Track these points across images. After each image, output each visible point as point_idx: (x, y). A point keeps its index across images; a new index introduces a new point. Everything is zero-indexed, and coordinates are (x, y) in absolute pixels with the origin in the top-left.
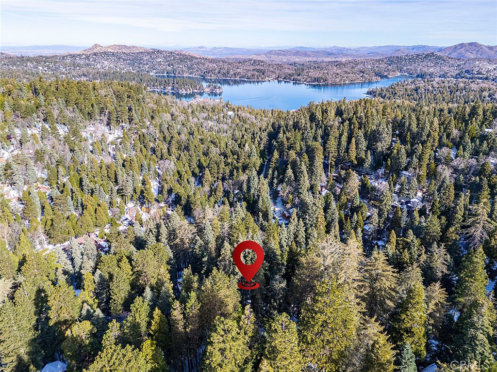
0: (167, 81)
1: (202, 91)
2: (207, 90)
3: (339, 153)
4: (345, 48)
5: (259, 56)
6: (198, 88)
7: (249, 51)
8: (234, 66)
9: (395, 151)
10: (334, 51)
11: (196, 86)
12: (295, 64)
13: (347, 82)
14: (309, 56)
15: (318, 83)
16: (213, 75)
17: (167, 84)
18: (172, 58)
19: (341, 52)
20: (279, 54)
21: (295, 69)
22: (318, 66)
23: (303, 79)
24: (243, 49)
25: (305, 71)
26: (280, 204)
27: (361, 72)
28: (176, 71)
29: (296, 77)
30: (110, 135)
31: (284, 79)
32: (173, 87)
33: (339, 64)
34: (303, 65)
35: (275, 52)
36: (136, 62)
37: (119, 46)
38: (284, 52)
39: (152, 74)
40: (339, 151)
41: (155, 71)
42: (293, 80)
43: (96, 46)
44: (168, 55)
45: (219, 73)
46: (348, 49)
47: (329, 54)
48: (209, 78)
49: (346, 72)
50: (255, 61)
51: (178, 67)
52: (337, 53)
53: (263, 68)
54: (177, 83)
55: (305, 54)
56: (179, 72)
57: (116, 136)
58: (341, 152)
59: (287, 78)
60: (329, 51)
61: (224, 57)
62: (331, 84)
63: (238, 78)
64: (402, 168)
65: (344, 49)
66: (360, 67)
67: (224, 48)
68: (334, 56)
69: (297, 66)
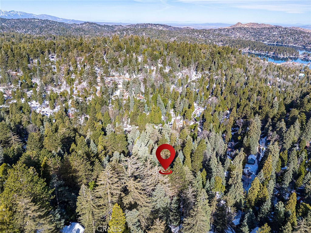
0: (272, 48)
2: (301, 56)
6: (294, 54)
17: (271, 50)
18: (285, 32)
32: (275, 52)
36: (258, 34)
39: (265, 42)
41: (268, 41)
48: (309, 48)
51: (287, 39)
56: (286, 42)
57: (198, 78)
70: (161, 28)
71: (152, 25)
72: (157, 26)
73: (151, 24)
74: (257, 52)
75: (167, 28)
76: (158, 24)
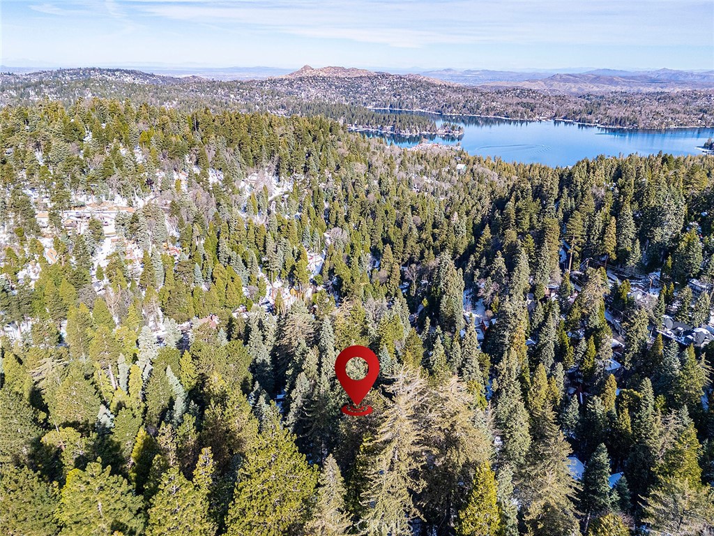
0: (387, 118)
1: (434, 133)
2: (441, 132)
3: (589, 239)
4: (682, 72)
5: (533, 84)
6: (428, 128)
7: (520, 76)
8: (489, 98)
9: (683, 245)
10: (662, 77)
11: (426, 126)
12: (588, 96)
13: (673, 127)
14: (617, 84)
15: (619, 127)
16: (455, 110)
17: (386, 121)
18: (401, 85)
19: (675, 78)
20: (566, 81)
21: (586, 105)
22: (626, 100)
23: (597, 119)
24: (512, 72)
25: (602, 107)
26: (481, 309)
27: (701, 111)
28: (403, 103)
29: (585, 116)
30: (277, 188)
31: (565, 118)
32: (394, 126)
33: (663, 98)
34: (602, 97)
35: (561, 76)
36: (352, 91)
37: (334, 68)
38: (576, 77)
39: (370, 107)
40: (589, 236)
41: (374, 103)
42: (579, 121)
43: (306, 68)
44: (396, 80)
45: (464, 107)
46: (687, 74)
47: (653, 81)
48: (449, 114)
49: (673, 111)
50: (522, 91)
51: (407, 99)
52: (667, 80)
53: (533, 101)
54: (400, 121)
55: (611, 81)
56: (407, 105)
57: (285, 190)
58: (593, 238)
59: (570, 117)
60: (653, 76)
61: (477, 85)
62: (644, 129)
63: (491, 116)
64: (694, 275)
65: (680, 73)
66: (701, 103)
67: (483, 71)
68: (661, 85)
69: (591, 99)
70: (128, 79)
71: (101, 71)
72: (117, 73)
73: (100, 69)
74: (361, 128)
75: (145, 79)
76: (117, 70)
